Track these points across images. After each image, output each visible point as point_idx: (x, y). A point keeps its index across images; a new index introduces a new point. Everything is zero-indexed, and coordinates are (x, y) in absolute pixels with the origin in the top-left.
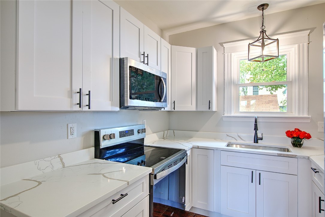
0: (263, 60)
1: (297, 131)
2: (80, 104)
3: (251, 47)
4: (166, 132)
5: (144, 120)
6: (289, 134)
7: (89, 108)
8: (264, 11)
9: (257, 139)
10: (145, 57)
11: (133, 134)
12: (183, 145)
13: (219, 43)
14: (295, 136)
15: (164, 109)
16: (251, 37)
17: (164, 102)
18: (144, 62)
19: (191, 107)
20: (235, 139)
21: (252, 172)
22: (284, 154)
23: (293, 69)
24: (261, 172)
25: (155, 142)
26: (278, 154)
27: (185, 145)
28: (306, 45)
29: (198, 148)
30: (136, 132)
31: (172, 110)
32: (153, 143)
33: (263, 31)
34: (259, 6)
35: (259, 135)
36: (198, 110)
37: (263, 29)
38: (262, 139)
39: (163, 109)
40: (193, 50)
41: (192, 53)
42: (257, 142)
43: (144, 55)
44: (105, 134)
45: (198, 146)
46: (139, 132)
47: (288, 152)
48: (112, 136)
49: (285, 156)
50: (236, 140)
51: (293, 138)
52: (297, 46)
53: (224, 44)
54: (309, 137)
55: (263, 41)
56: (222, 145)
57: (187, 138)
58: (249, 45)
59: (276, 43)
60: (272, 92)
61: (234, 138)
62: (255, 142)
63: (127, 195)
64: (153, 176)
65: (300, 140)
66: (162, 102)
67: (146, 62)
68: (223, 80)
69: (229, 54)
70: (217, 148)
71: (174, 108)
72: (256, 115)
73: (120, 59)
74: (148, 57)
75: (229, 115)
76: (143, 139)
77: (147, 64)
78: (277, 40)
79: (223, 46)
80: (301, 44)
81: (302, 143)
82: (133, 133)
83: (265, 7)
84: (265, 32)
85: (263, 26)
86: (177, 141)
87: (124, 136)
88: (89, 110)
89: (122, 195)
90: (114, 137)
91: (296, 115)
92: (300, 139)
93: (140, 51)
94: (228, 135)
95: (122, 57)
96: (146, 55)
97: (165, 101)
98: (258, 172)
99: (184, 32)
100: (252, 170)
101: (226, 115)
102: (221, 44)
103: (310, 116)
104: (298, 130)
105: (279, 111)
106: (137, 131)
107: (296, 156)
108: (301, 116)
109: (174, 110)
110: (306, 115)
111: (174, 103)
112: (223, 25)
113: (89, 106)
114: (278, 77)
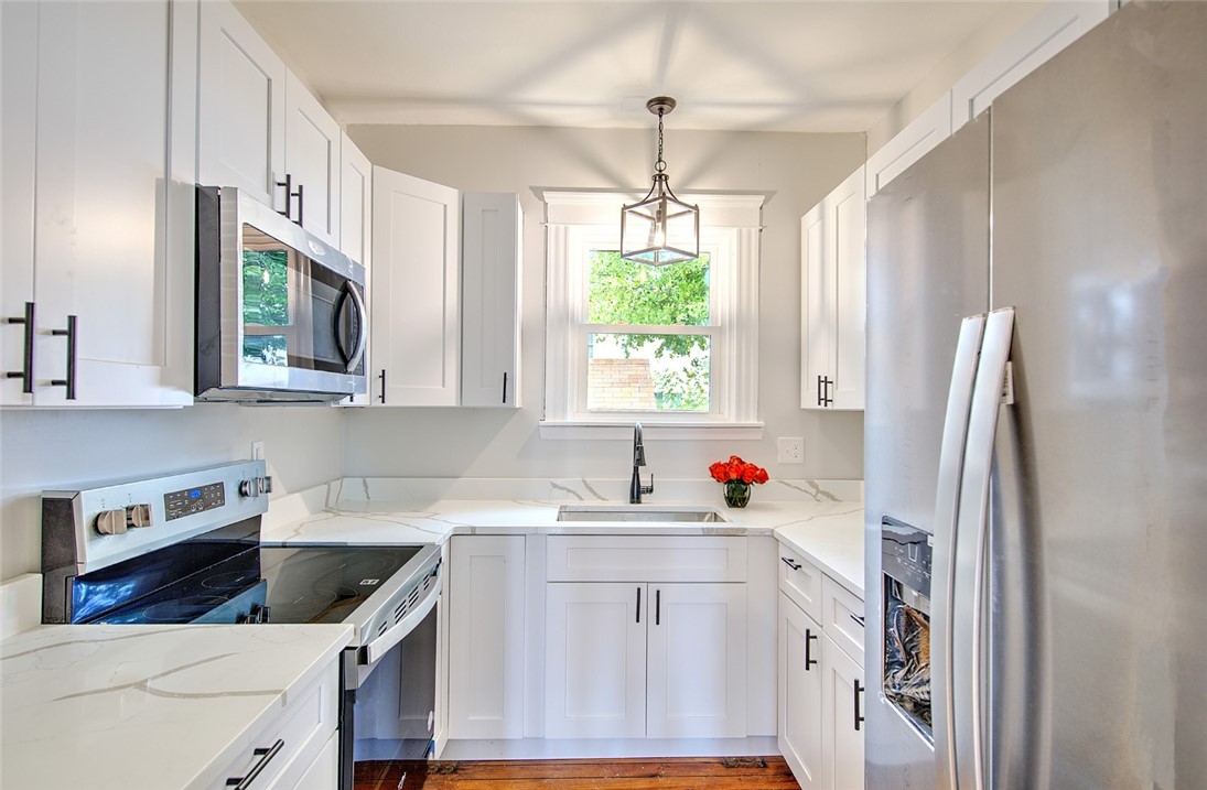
0: (656, 258)
1: (736, 462)
2: (27, 377)
3: (629, 216)
4: (335, 485)
5: (255, 444)
6: (718, 472)
7: (71, 395)
8: (664, 116)
9: (636, 493)
10: (291, 195)
11: (221, 500)
12: (418, 528)
13: (531, 188)
14: (733, 476)
15: (352, 400)
16: (623, 188)
17: (355, 373)
18: (287, 214)
19: (441, 392)
20: (578, 496)
21: (639, 590)
22: (717, 529)
23: (724, 292)
24: (660, 587)
25: (302, 525)
26: (703, 529)
27: (427, 528)
28: (754, 231)
29: (473, 533)
30: (231, 492)
31: (373, 405)
32: (297, 532)
33: (660, 177)
34: (651, 101)
35: (645, 481)
36: (464, 404)
37: (660, 171)
38: (651, 491)
39: (346, 401)
40: (450, 196)
41: (445, 206)
42: (639, 502)
43: (287, 185)
44: (103, 510)
45: (473, 528)
46: (243, 494)
47: (715, 521)
48: (135, 516)
49: (721, 532)
50: (581, 499)
51: (729, 482)
52: (735, 231)
53: (545, 194)
54: (763, 478)
55: (663, 206)
56: (543, 517)
57: (421, 502)
58: (623, 209)
59: (692, 217)
60: (630, 349)
61: (574, 493)
62: (632, 502)
63: (283, 744)
64: (354, 656)
65: (744, 487)
66: (350, 373)
67: (294, 215)
68: (542, 309)
69: (562, 227)
70: (537, 528)
71: (383, 397)
72: (638, 422)
73: (197, 190)
74: (300, 195)
75: (559, 421)
76: (257, 520)
77: (300, 223)
78: (696, 208)
79: (542, 198)
80: (744, 230)
81: (747, 494)
82: (222, 498)
83: (665, 107)
84: (666, 180)
85: (660, 160)
86: (389, 518)
87: (186, 511)
88: (71, 403)
89: (258, 752)
90: (147, 518)
91: (732, 420)
92: (744, 484)
93: (273, 169)
94: (554, 486)
95: (206, 182)
96: (295, 190)
97: (361, 371)
98: (653, 589)
99: (409, 124)
100: (637, 585)
101: (549, 420)
102: (538, 192)
103: (762, 423)
104: (739, 459)
105: (653, 405)
106: (237, 489)
107: (745, 529)
108: (743, 422)
109: (383, 402)
110: (753, 421)
111: (383, 377)
112: (544, 132)
113: (70, 384)
114: (647, 309)
